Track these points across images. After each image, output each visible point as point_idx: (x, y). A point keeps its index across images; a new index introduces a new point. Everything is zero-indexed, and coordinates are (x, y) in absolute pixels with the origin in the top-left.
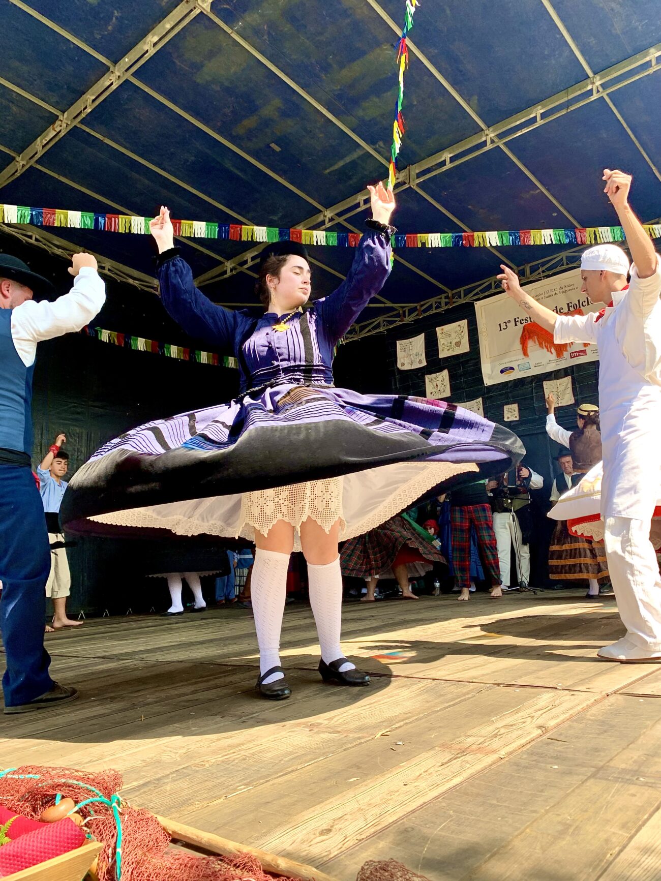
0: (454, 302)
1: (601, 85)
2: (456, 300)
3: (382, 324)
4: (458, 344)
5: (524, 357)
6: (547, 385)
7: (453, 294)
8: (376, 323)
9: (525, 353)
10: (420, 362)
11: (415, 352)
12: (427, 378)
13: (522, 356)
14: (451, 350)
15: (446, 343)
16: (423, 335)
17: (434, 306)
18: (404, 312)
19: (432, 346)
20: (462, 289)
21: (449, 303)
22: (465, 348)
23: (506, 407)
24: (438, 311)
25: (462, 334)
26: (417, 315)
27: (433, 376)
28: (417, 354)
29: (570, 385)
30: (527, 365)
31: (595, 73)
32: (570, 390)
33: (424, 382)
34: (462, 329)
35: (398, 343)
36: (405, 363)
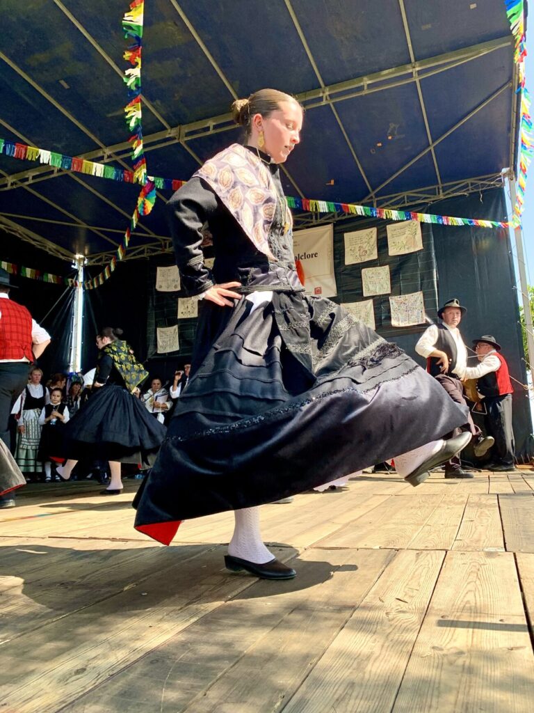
1: (330, 95)
3: (146, 251)
8: (141, 249)
10: (176, 287)
11: (171, 278)
12: (180, 300)
18: (166, 244)
27: (185, 299)
28: (174, 280)
31: (326, 85)
33: (177, 303)
35: (159, 269)
36: (163, 286)
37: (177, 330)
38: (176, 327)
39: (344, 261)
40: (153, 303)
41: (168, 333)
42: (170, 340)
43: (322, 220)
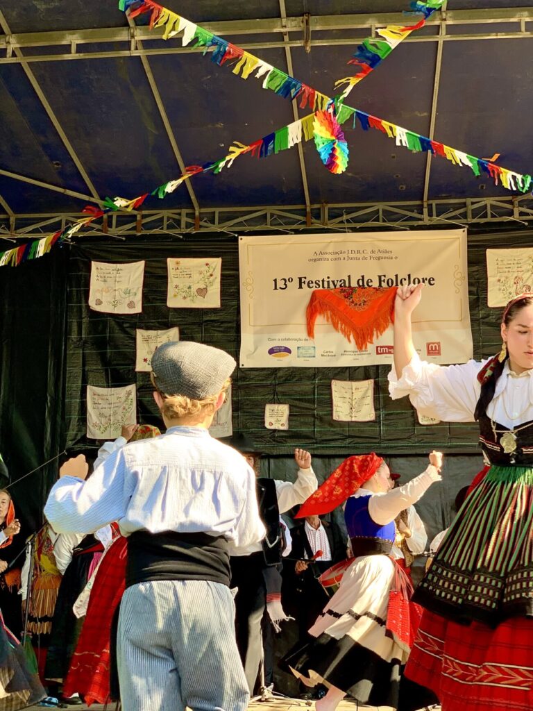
0: (201, 226)
2: (205, 224)
4: (202, 292)
5: (308, 338)
6: (337, 386)
7: (200, 213)
8: (52, 221)
9: (310, 332)
10: (131, 305)
11: (123, 287)
12: (141, 334)
13: (304, 335)
14: (189, 299)
15: (181, 286)
16: (141, 264)
17: (165, 223)
18: (110, 217)
19: (155, 285)
20: (217, 210)
21: (194, 225)
22: (213, 300)
23: (268, 407)
24: (171, 232)
25: (212, 278)
26: (134, 228)
27: (152, 333)
28: (127, 292)
29: (371, 393)
30: (312, 351)
32: (369, 400)
33: (134, 339)
34: (211, 270)
35: (95, 265)
36: (103, 300)
37: (133, 396)
38: (132, 388)
39: (486, 299)
40: (80, 333)
41: (113, 399)
42: (115, 413)
43: (442, 219)
